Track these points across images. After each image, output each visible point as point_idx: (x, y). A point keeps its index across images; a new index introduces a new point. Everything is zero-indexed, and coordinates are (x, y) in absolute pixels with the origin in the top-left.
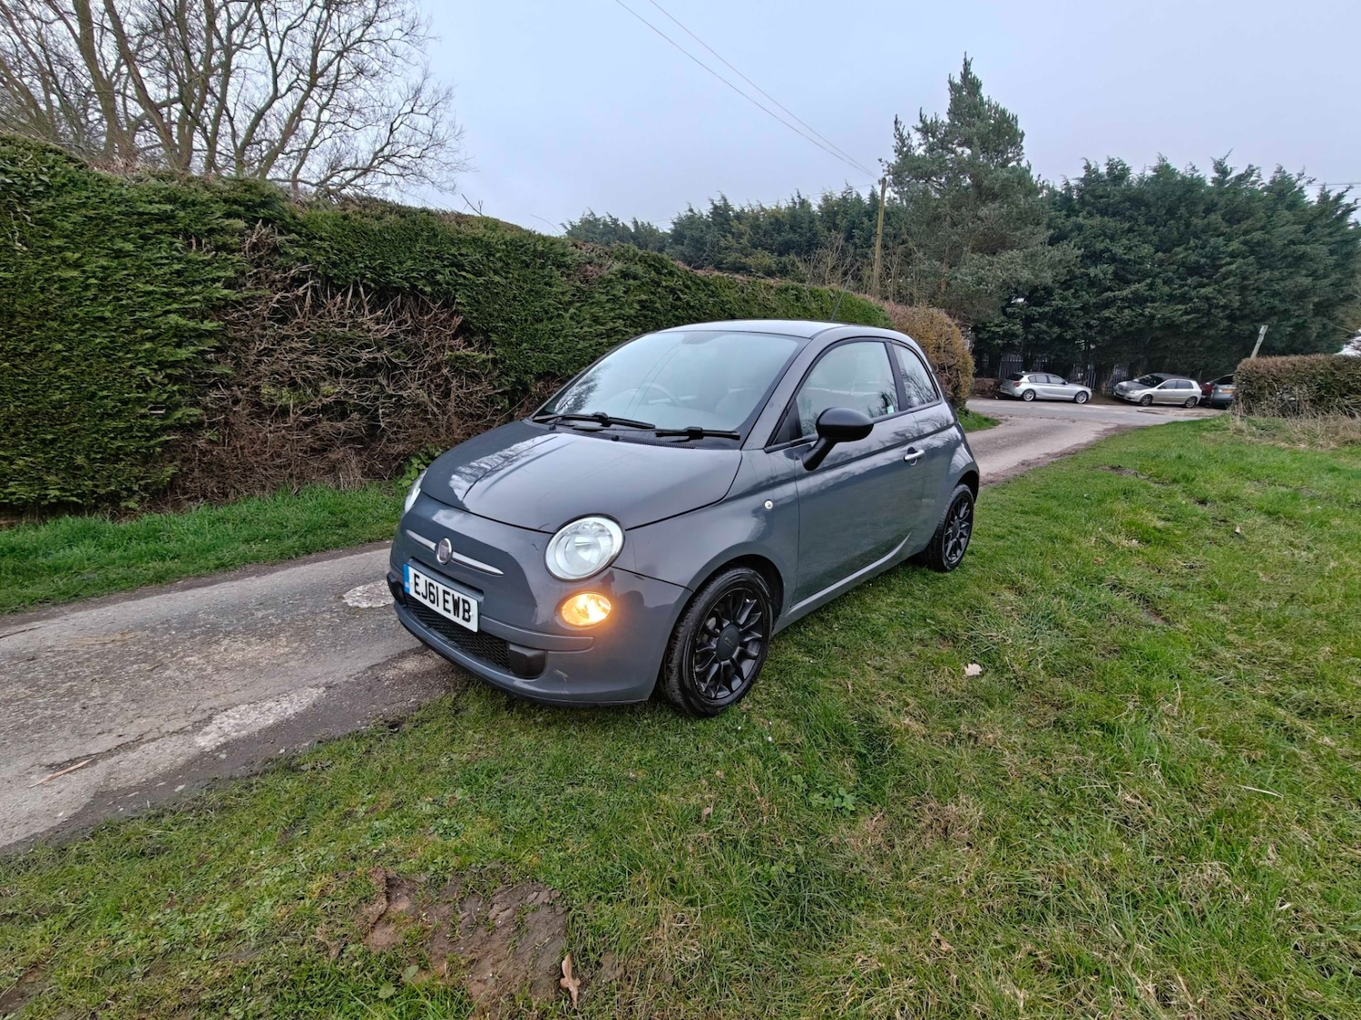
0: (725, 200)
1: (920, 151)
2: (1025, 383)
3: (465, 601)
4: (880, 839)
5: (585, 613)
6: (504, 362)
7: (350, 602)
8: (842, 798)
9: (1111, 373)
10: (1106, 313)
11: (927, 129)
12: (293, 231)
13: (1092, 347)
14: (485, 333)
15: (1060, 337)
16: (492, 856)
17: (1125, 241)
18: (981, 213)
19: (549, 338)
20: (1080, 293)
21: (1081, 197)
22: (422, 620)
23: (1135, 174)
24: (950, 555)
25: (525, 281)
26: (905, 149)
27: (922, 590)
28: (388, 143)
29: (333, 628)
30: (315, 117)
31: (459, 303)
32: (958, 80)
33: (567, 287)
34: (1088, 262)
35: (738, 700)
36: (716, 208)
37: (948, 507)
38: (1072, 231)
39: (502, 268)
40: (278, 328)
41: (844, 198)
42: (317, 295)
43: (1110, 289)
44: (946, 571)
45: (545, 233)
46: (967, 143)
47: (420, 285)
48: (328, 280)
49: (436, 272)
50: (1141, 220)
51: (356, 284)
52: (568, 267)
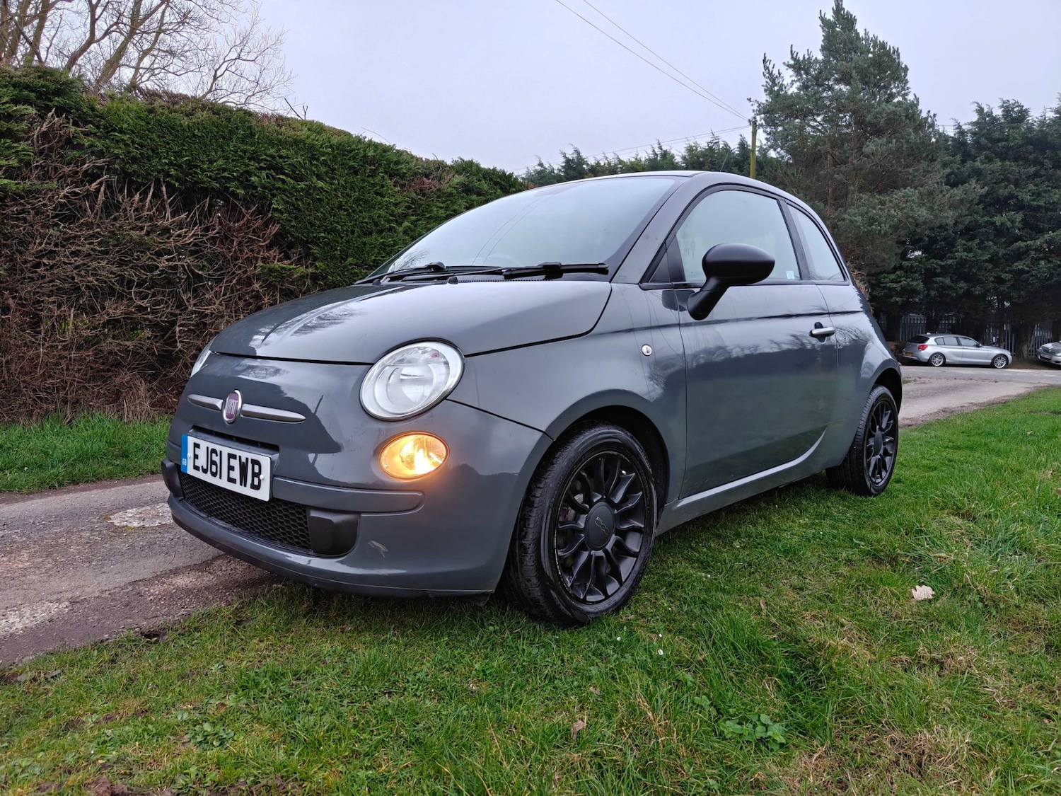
0: (578, 153)
1: (793, 90)
2: (932, 346)
3: (255, 462)
4: (826, 778)
5: (410, 463)
6: (326, 278)
7: (117, 523)
8: (766, 726)
9: (1032, 334)
10: (1019, 265)
11: (799, 66)
12: (90, 122)
13: (1007, 304)
14: (305, 244)
15: (968, 293)
16: (268, 770)
17: (1031, 186)
18: (866, 150)
19: (379, 254)
20: (987, 243)
21: (976, 142)
22: (201, 510)
23: (1035, 115)
24: (873, 475)
25: (352, 189)
26: (776, 88)
27: (844, 513)
28: (210, 91)
29: (90, 544)
30: (133, 64)
31: (275, 210)
32: (830, 16)
33: (400, 199)
34: (992, 210)
35: (617, 608)
36: (568, 161)
37: (867, 410)
38: (969, 176)
39: (326, 173)
40: (64, 227)
41: (710, 148)
42: (112, 193)
43: (1020, 238)
44: (871, 494)
45: (377, 140)
46: (845, 79)
47: (232, 186)
48: (125, 176)
49: (249, 173)
50: (1048, 164)
51: (158, 182)
52: (403, 176)
